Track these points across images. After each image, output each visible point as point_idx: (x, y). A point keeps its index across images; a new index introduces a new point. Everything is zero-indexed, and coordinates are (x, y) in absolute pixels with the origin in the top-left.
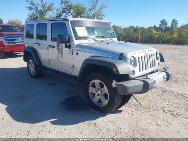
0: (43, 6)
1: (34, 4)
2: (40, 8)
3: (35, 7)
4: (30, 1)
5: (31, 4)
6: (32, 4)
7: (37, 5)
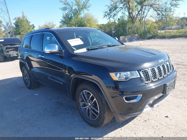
0: (78, 4)
1: (68, 4)
2: (75, 7)
3: (69, 7)
4: (64, 1)
5: (65, 4)
6: (67, 4)
7: (71, 4)
